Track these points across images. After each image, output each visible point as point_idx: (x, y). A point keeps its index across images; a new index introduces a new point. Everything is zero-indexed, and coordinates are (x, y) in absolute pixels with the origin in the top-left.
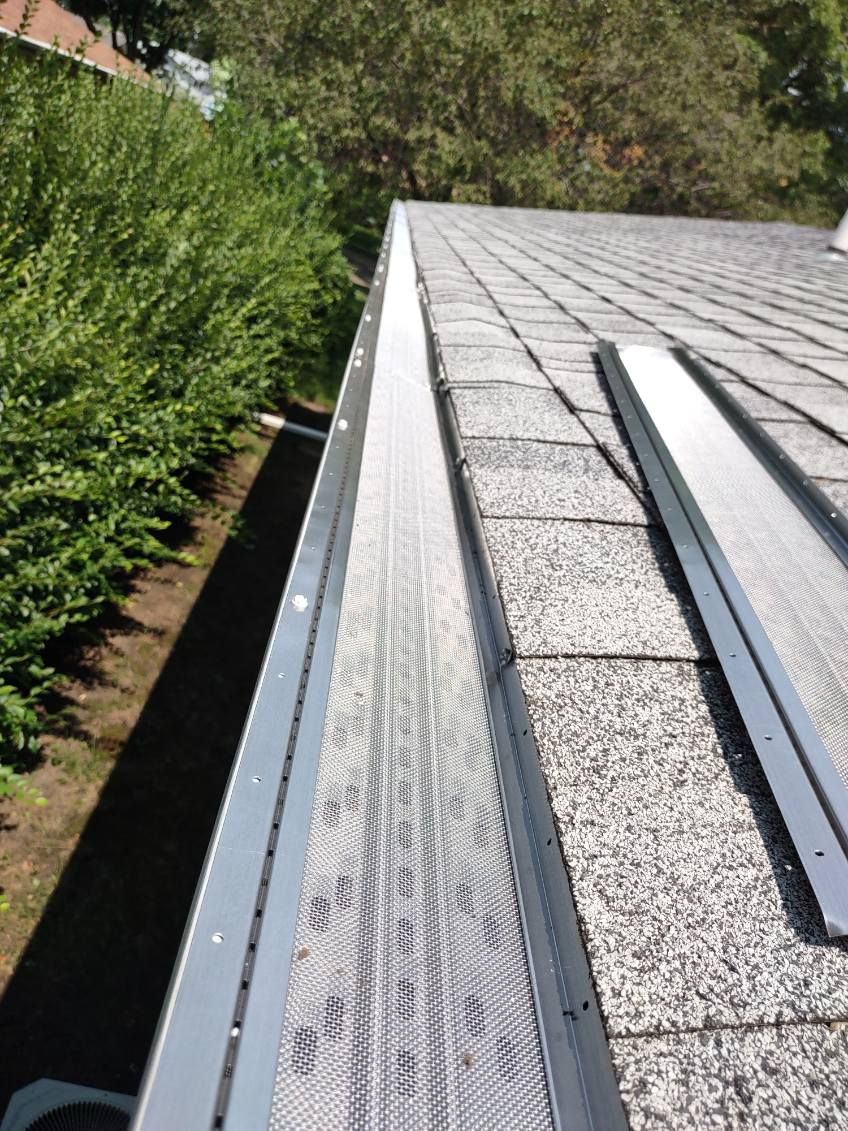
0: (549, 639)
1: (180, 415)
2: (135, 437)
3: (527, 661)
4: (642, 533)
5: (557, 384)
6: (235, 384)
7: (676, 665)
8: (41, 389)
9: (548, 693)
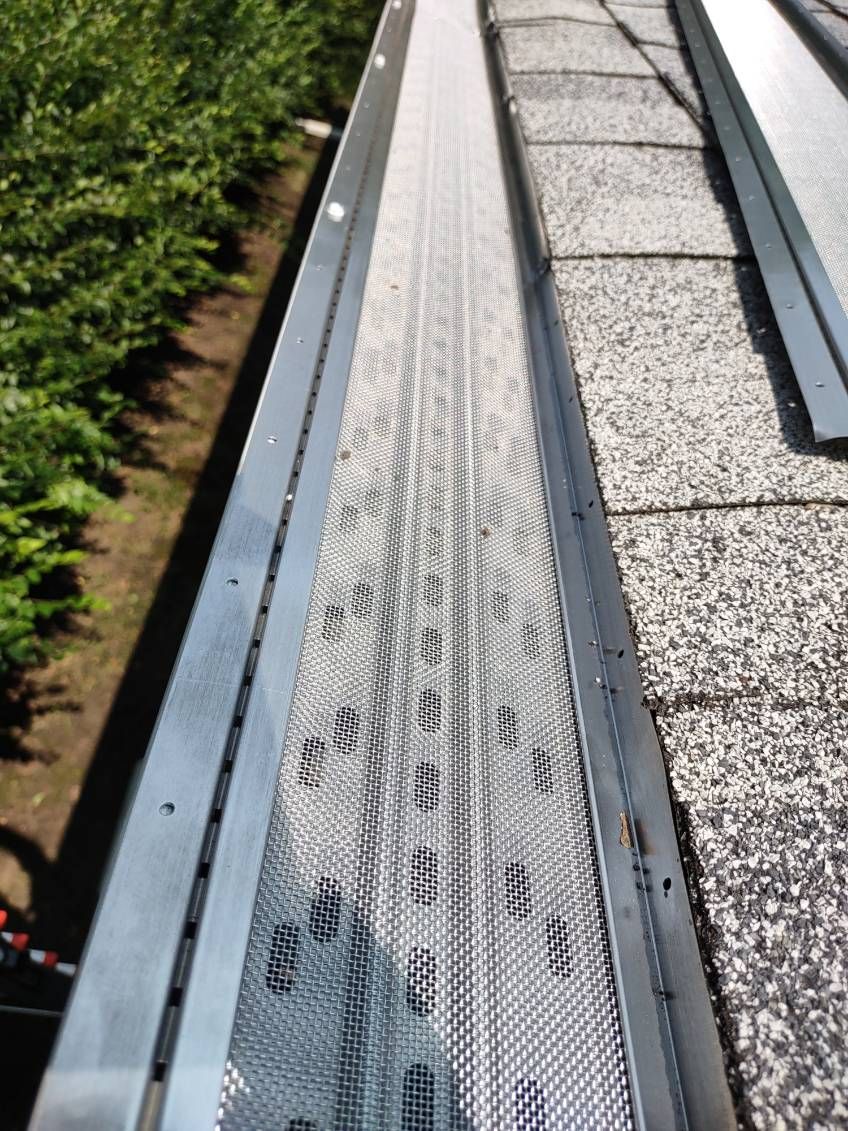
0: (587, 242)
1: (218, 120)
2: (173, 148)
3: (563, 262)
4: (697, 156)
5: (621, 18)
6: (274, 82)
7: (713, 263)
8: (67, 94)
9: (582, 286)
